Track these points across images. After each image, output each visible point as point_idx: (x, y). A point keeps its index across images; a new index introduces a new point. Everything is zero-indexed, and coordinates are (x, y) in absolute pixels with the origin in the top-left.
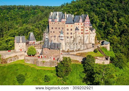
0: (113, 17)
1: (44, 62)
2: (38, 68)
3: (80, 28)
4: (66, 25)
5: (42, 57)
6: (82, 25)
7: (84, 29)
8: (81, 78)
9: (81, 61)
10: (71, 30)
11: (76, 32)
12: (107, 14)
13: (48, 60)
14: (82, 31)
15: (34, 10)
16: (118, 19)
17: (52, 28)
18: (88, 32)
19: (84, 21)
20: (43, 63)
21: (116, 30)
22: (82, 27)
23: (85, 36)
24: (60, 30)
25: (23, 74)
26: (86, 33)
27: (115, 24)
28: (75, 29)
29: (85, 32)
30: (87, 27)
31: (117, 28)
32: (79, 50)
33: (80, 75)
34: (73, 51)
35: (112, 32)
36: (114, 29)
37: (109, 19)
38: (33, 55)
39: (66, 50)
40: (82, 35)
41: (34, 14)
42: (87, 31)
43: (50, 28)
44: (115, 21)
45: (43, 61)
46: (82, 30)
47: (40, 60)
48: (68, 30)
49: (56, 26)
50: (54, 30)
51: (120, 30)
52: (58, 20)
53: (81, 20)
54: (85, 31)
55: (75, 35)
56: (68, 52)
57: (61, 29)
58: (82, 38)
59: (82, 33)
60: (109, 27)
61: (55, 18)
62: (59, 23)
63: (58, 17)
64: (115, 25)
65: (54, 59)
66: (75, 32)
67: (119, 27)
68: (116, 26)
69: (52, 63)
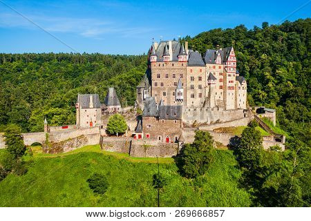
0: (262, 67)
1: (146, 148)
2: (134, 160)
3: (217, 76)
4: (189, 68)
5: (140, 136)
6: (222, 70)
7: (225, 78)
8: (233, 178)
9: (226, 144)
10: (200, 79)
11: (209, 84)
12: (248, 61)
13: (155, 143)
14: (222, 84)
15: (91, 62)
16: (274, 71)
17: (159, 77)
18: (233, 85)
19: (225, 61)
20: (145, 149)
21: (271, 94)
22: (221, 74)
23: (227, 94)
24: (175, 80)
25: (103, 172)
26: (230, 88)
27: (268, 81)
28: (207, 78)
29: (229, 85)
30: (232, 74)
31: (273, 88)
32: (218, 122)
33: (229, 172)
34: (205, 124)
35: (263, 96)
36: (267, 92)
37: (255, 72)
38: (120, 134)
39: (191, 123)
40: (222, 91)
41: (91, 70)
42: (232, 82)
43: (154, 76)
44: (268, 75)
45: (145, 146)
46: (221, 81)
47: (137, 143)
48: (192, 79)
49: (166, 72)
50: (163, 79)
51: (279, 94)
52: (171, 59)
53: (219, 59)
54: (228, 82)
55: (207, 89)
56: (193, 126)
57: (178, 77)
58: (222, 99)
59: (221, 87)
60: (255, 88)
61: (164, 53)
62: (173, 65)
63: (170, 51)
64: (267, 83)
65: (168, 140)
66: (207, 85)
67: (278, 87)
68: (270, 85)
69: (164, 149)
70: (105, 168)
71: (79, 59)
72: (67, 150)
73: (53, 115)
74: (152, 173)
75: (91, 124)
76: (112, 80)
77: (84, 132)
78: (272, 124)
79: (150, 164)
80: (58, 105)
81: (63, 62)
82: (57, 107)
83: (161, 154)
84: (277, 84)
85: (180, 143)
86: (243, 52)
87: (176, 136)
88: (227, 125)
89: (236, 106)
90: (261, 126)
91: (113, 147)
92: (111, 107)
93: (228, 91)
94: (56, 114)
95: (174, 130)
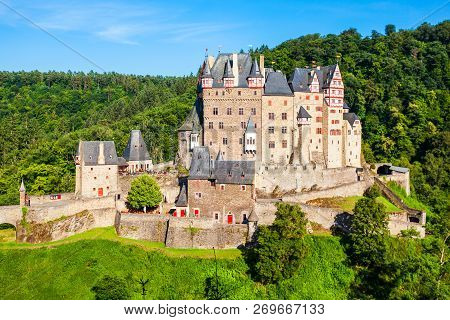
0: (386, 98)
1: (193, 232)
2: (172, 254)
3: (313, 112)
4: (266, 99)
5: (183, 213)
6: (320, 103)
7: (326, 116)
8: (341, 283)
9: (328, 226)
10: (284, 116)
11: (299, 125)
12: (363, 88)
13: (209, 224)
14: (319, 125)
15: (102, 88)
16: (405, 104)
17: (215, 112)
18: (338, 127)
19: (324, 87)
20: (192, 234)
21: (401, 142)
22: (318, 109)
23: (330, 142)
24: (243, 119)
25: (120, 275)
26: (333, 132)
27: (396, 120)
28: (296, 115)
29: (331, 126)
30: (337, 109)
31: (403, 133)
32: (314, 189)
33: (334, 275)
34: (293, 192)
35: (388, 146)
36: (395, 140)
37: (374, 106)
38: (150, 209)
39: (269, 191)
40: (320, 136)
41: (102, 101)
42: (337, 122)
43: (207, 112)
44: (396, 111)
45: (192, 229)
46: (318, 119)
47: (178, 224)
48: (271, 116)
49: (227, 104)
50: (222, 117)
51: (413, 142)
52: (236, 84)
53: (315, 85)
54: (330, 122)
55: (297, 134)
56: (273, 195)
57: (248, 113)
58: (320, 150)
59: (319, 131)
60: (375, 132)
61: (225, 74)
62: (239, 93)
63: (235, 70)
64: (395, 124)
65: (230, 219)
66: (296, 127)
67: (413, 131)
68: (400, 127)
69: (223, 234)
70: (122, 267)
71: (82, 81)
72: (58, 237)
73: (36, 175)
74: (203, 276)
75: (101, 191)
76: (138, 117)
77: (87, 206)
78: (404, 193)
79: (200, 260)
80: (45, 159)
81: (55, 86)
82: (43, 162)
83: (220, 243)
84: (410, 126)
85: (251, 224)
86: (355, 74)
87: (244, 212)
88: (329, 195)
89: (344, 162)
90: (385, 195)
91: (138, 232)
92: (135, 163)
93: (331, 137)
94: (41, 175)
95: (240, 203)
